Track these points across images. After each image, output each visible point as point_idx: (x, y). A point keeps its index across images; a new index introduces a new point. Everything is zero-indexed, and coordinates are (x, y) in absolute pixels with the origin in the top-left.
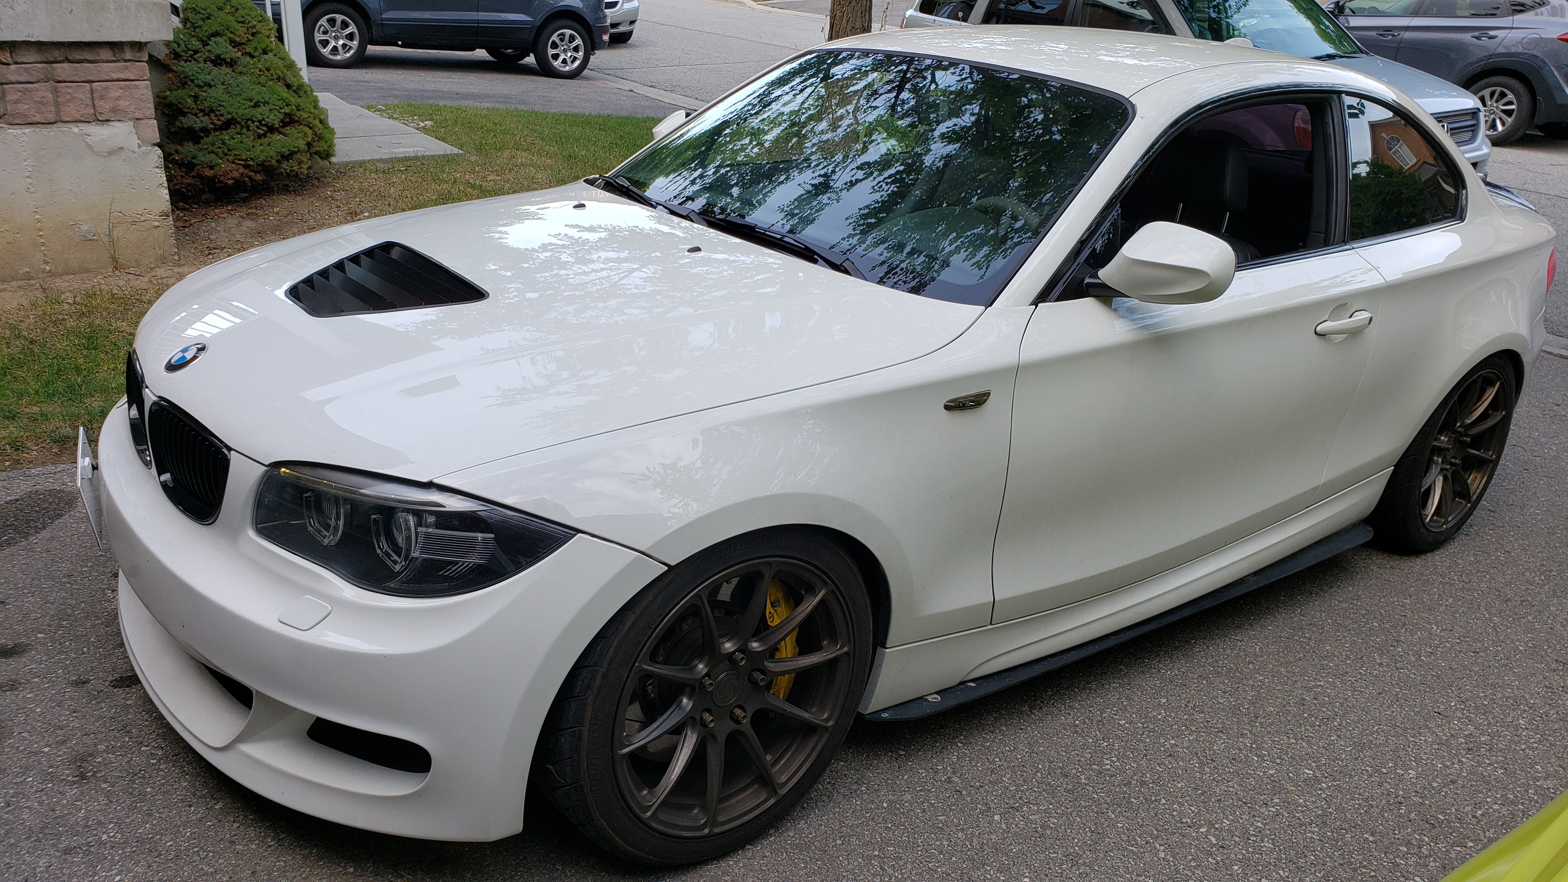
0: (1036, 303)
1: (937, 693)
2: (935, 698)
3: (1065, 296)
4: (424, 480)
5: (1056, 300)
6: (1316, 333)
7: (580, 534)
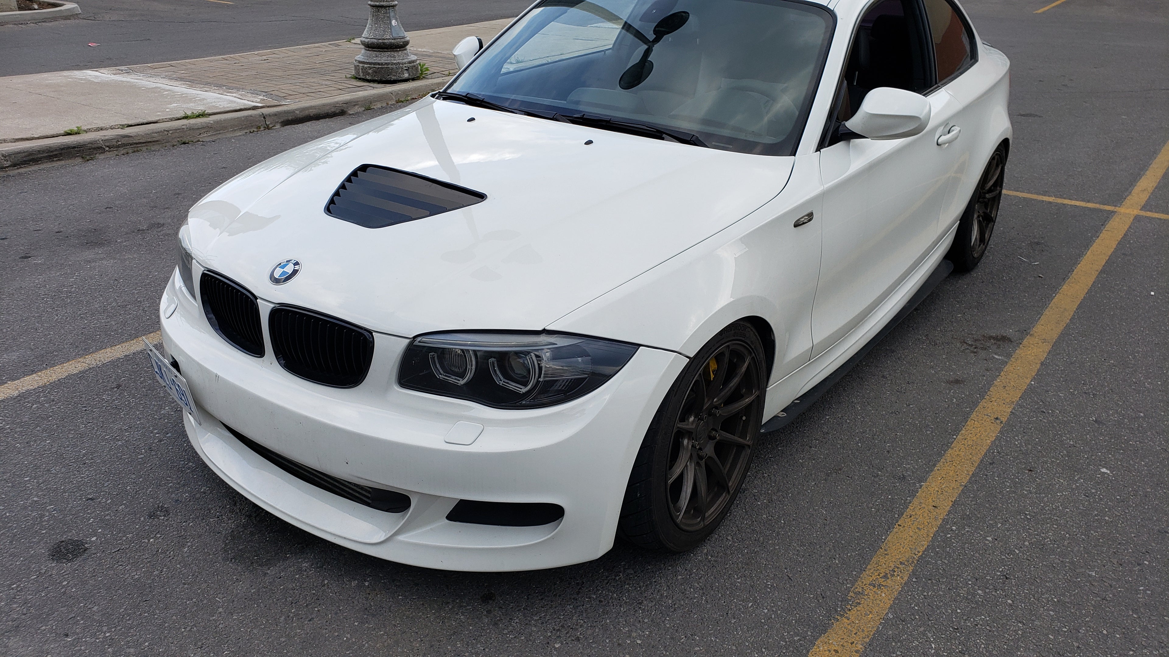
0: (818, 149)
1: (782, 411)
2: (782, 414)
3: (832, 143)
4: (540, 329)
5: (828, 146)
6: (938, 144)
7: (641, 347)
